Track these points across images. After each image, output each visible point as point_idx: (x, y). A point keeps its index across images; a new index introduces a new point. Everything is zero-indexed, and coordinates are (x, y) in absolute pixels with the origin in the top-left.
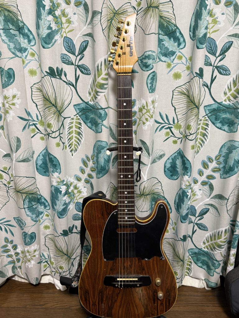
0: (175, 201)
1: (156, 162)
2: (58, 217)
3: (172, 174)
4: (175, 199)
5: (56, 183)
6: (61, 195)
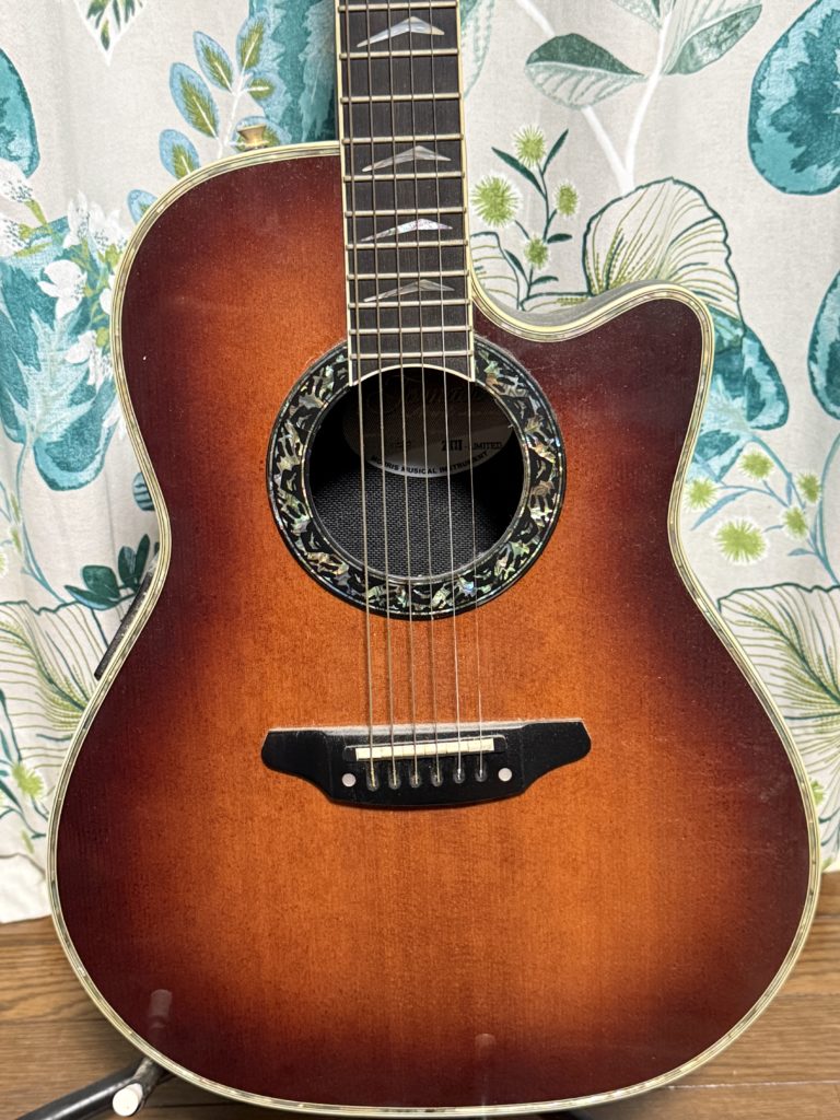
0: (814, 342)
1: (699, 66)
2: (45, 477)
3: (802, 149)
4: (816, 327)
5: (11, 240)
6: (52, 327)
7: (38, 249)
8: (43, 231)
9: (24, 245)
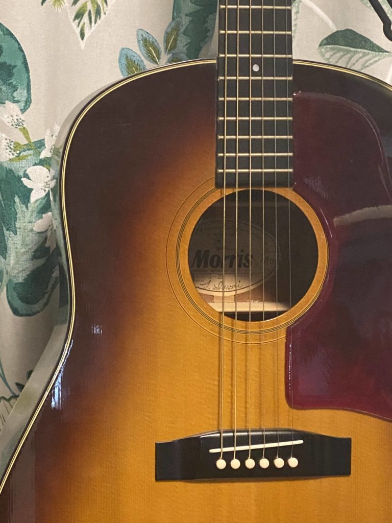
5: (8, 151)
6: (27, 208)
7: (24, 157)
8: (29, 147)
9: (16, 155)
